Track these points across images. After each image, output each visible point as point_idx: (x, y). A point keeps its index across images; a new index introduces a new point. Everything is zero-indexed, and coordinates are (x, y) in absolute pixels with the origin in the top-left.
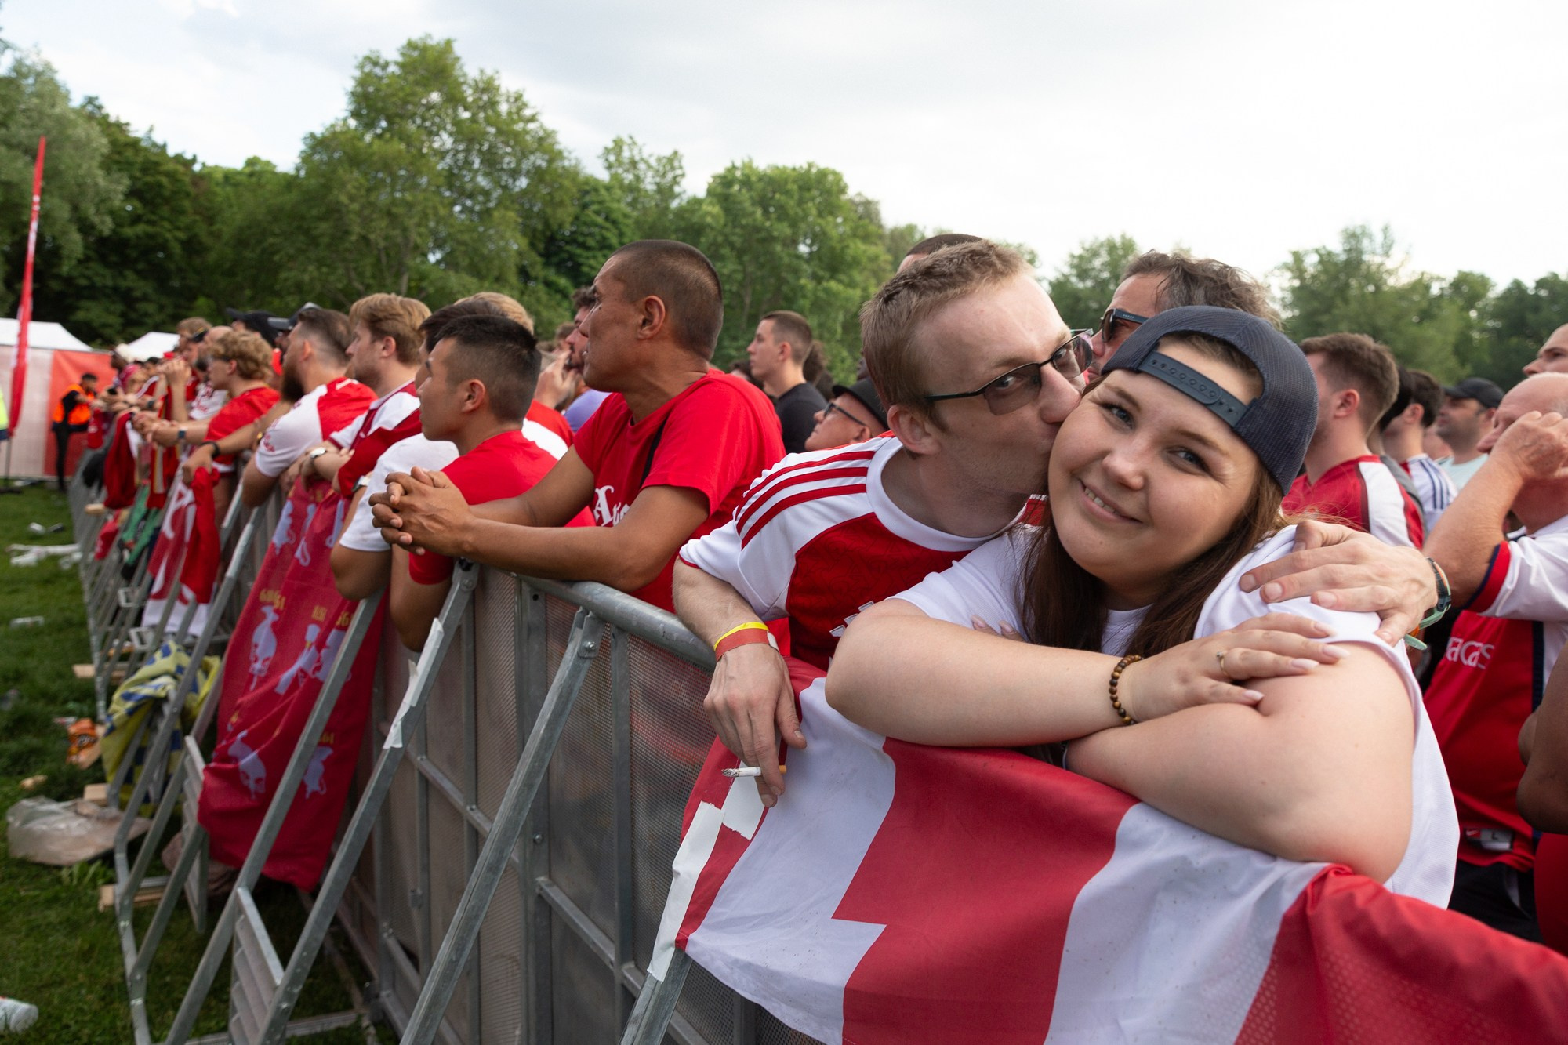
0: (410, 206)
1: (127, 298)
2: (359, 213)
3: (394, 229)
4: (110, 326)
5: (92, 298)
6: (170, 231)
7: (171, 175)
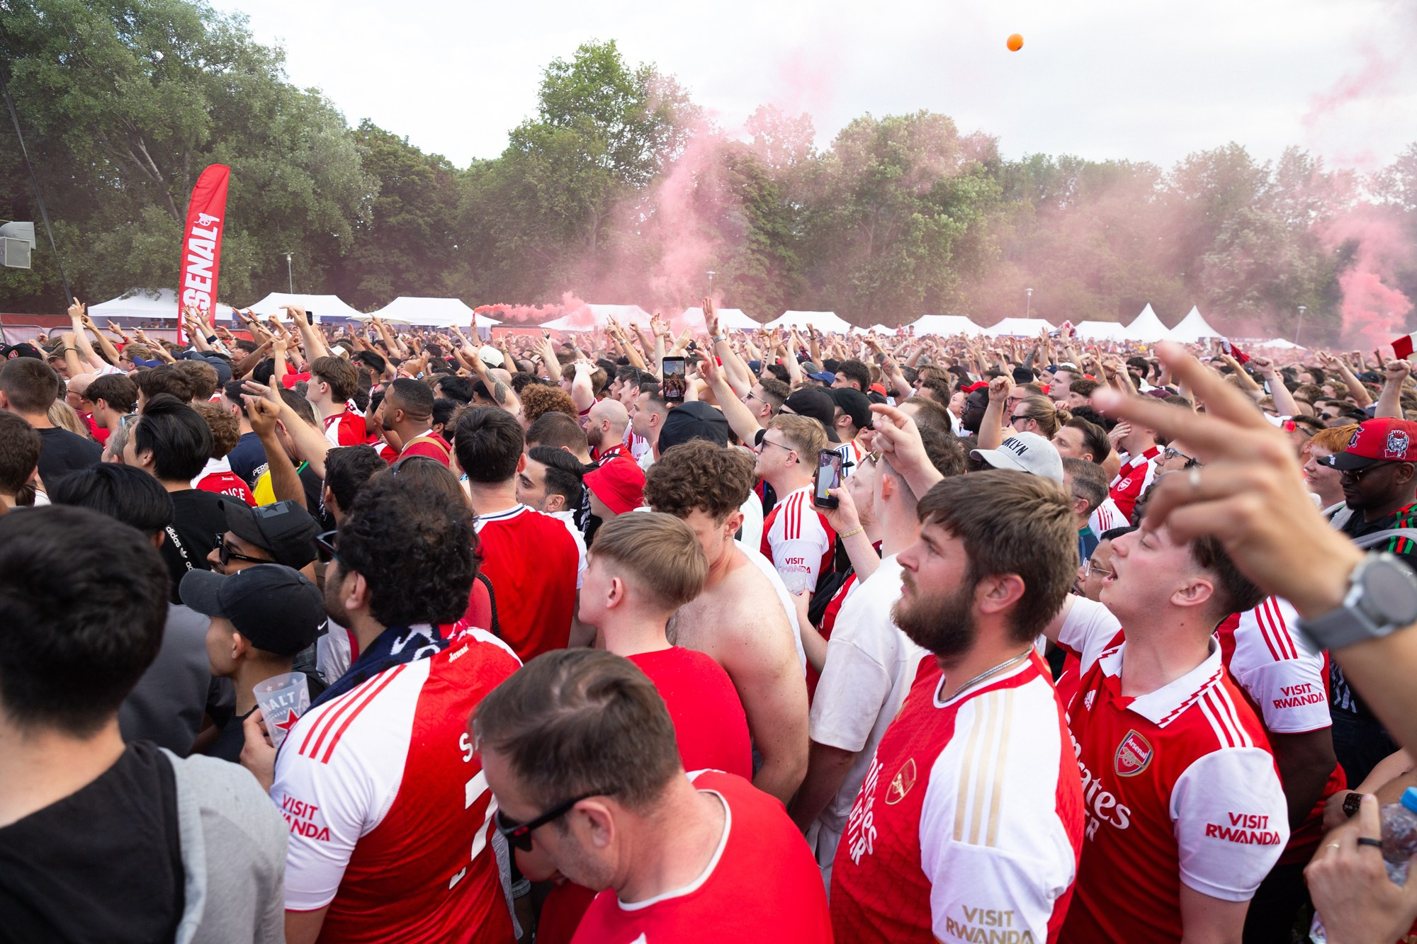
0: (584, 180)
1: (396, 271)
2: (547, 191)
3: (573, 201)
4: (384, 292)
5: (369, 272)
6: (422, 217)
7: (421, 174)
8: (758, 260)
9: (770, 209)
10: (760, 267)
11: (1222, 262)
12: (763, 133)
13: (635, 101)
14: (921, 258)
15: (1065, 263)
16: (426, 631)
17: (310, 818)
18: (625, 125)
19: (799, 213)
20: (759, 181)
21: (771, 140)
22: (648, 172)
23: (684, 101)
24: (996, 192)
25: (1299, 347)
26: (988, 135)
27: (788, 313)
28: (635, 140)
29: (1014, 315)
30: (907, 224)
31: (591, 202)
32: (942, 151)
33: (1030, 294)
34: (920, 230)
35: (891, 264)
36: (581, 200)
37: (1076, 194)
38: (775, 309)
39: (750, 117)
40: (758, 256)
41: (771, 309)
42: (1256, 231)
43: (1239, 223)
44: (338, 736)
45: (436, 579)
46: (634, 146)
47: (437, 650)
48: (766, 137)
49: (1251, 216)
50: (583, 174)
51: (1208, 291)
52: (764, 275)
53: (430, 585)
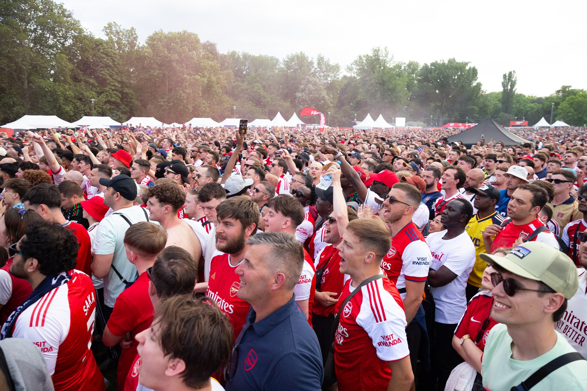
8: (116, 94)
9: (119, 71)
10: (117, 97)
11: (302, 96)
12: (112, 36)
13: (42, 14)
14: (189, 94)
15: (247, 96)
16: (64, 274)
17: (44, 346)
18: (37, 26)
19: (133, 73)
20: (112, 58)
21: (117, 39)
22: (53, 50)
23: (70, 17)
24: (218, 67)
25: (329, 127)
26: (212, 43)
27: (133, 118)
28: (44, 34)
29: (229, 117)
30: (182, 79)
31: (23, 64)
32: (195, 49)
33: (235, 108)
34: (188, 82)
35: (176, 96)
36: (16, 63)
37: (249, 67)
38: (126, 117)
39: (105, 27)
40: (116, 92)
41: (124, 116)
42: (313, 85)
43: (307, 82)
44: (44, 316)
45: (67, 255)
46: (44, 37)
47: (68, 280)
48: (114, 38)
49: (311, 79)
50: (16, 50)
51: (299, 107)
52: (119, 101)
53: (65, 258)
